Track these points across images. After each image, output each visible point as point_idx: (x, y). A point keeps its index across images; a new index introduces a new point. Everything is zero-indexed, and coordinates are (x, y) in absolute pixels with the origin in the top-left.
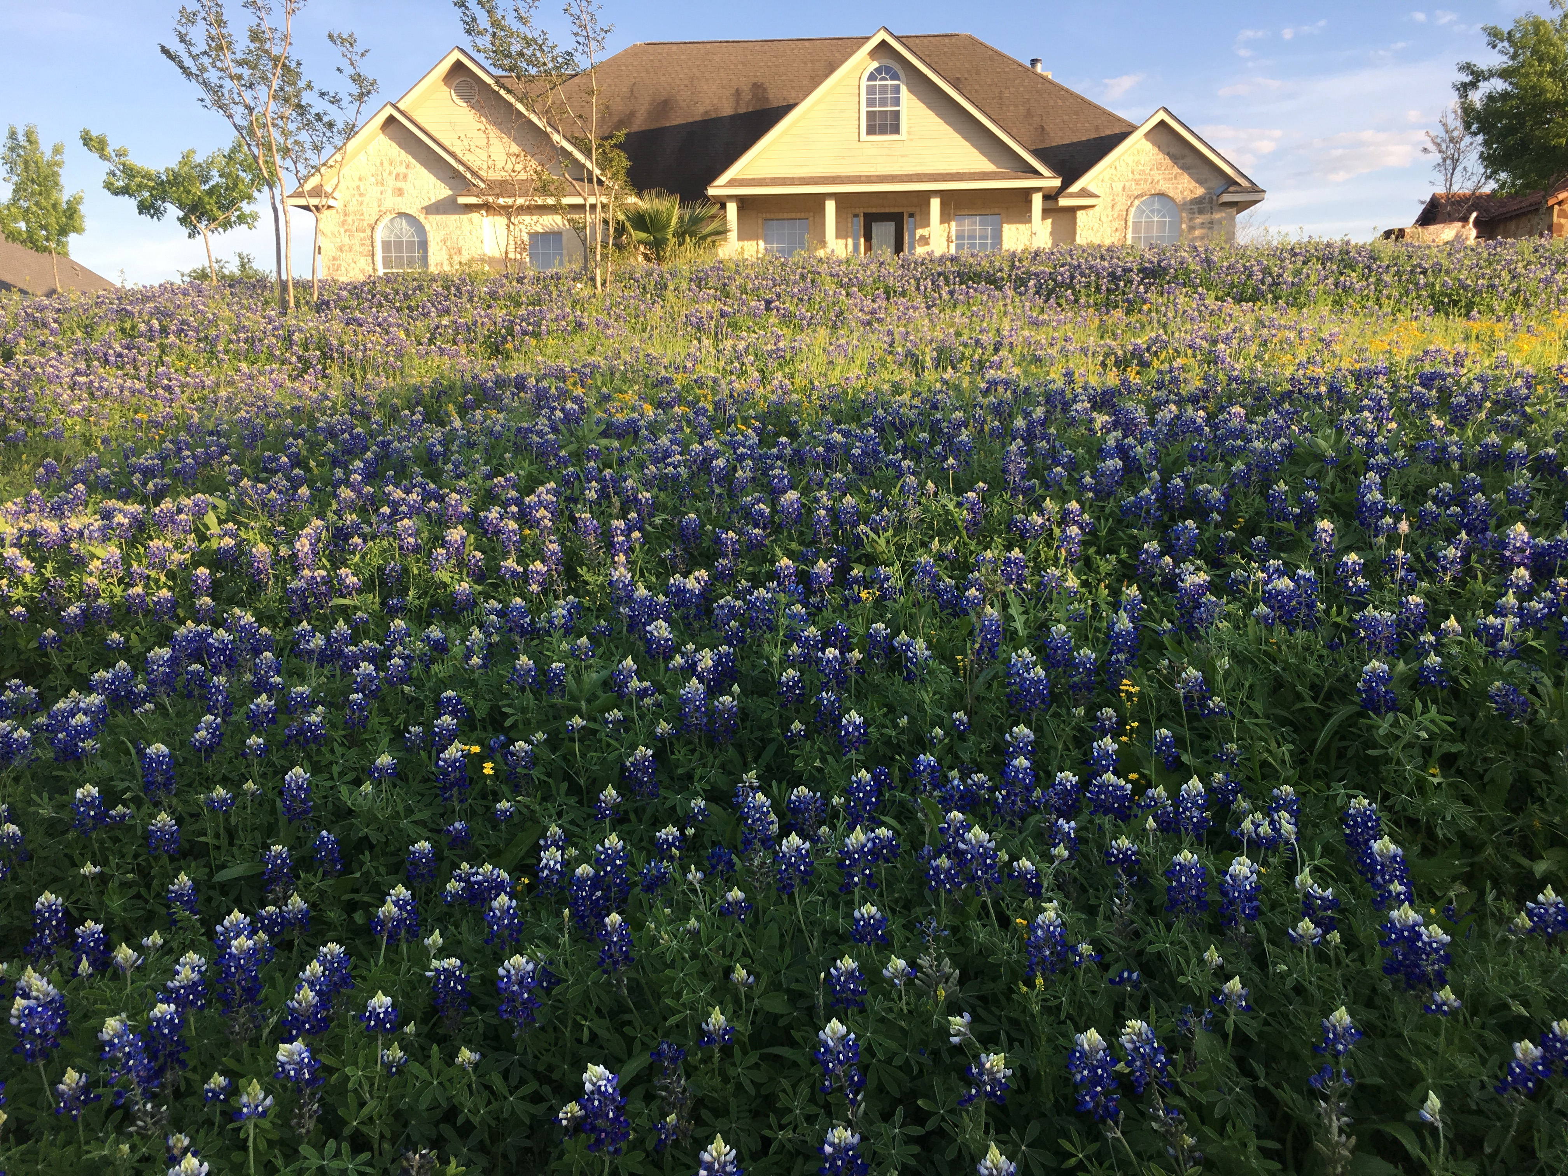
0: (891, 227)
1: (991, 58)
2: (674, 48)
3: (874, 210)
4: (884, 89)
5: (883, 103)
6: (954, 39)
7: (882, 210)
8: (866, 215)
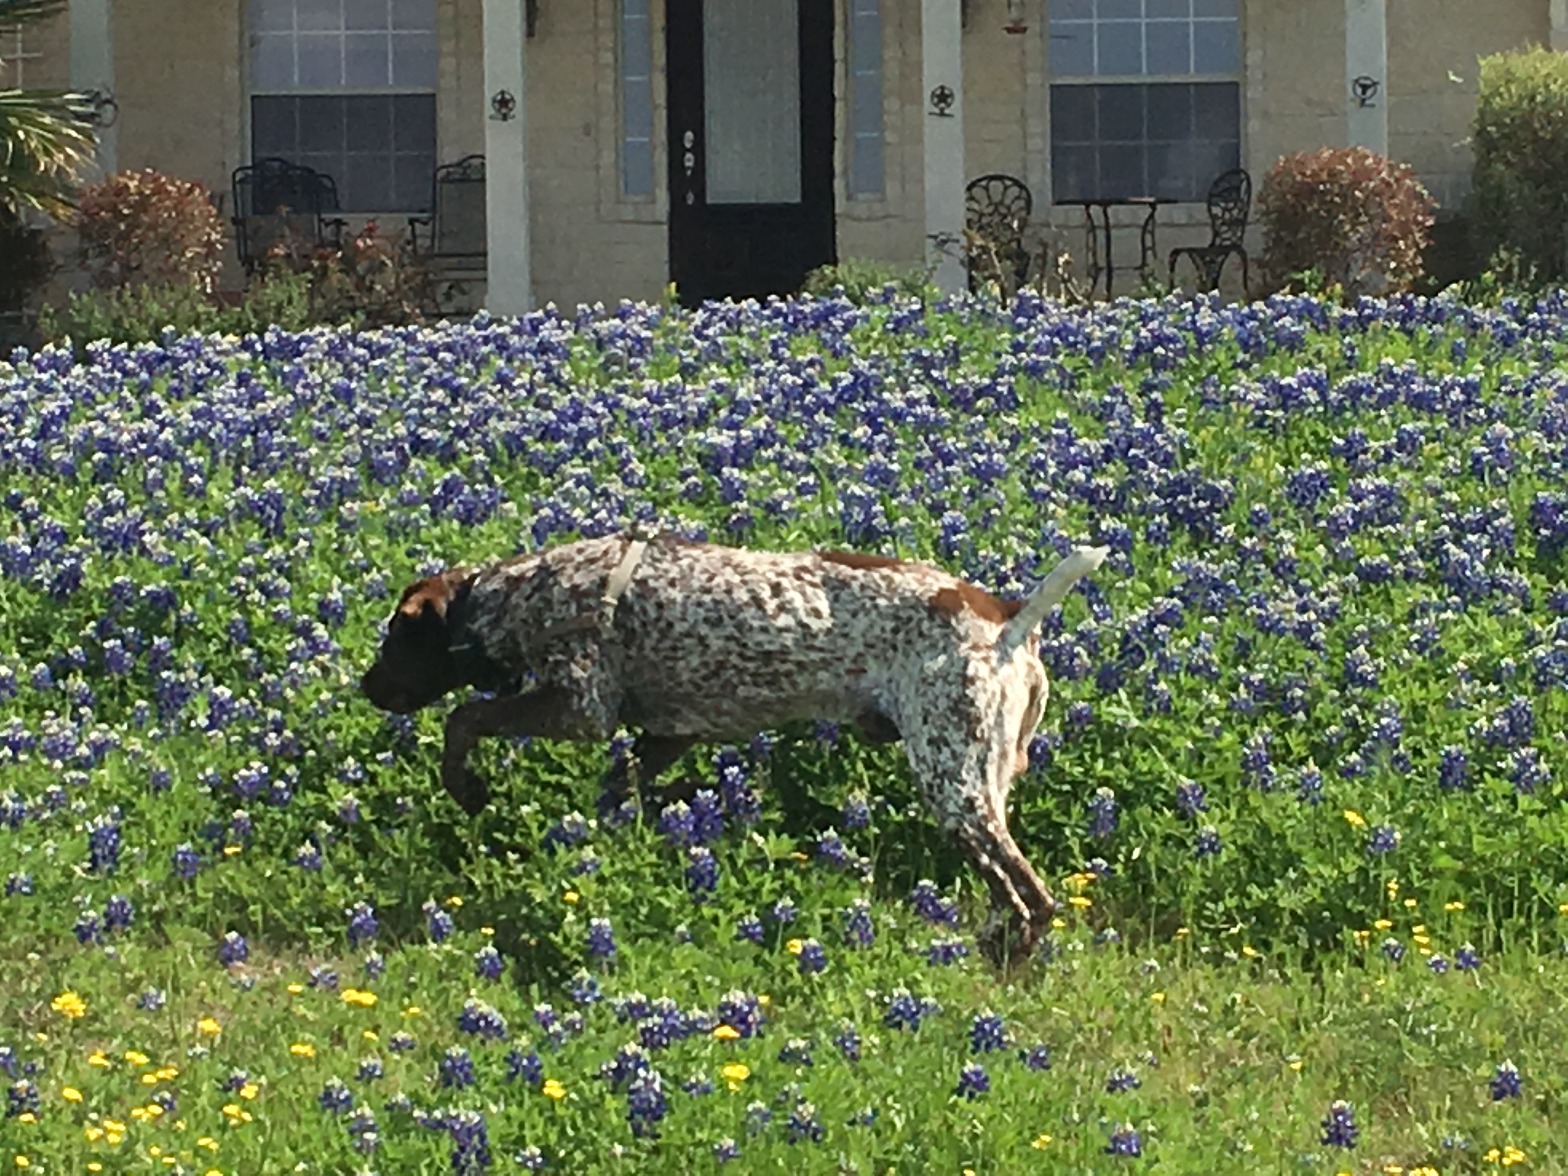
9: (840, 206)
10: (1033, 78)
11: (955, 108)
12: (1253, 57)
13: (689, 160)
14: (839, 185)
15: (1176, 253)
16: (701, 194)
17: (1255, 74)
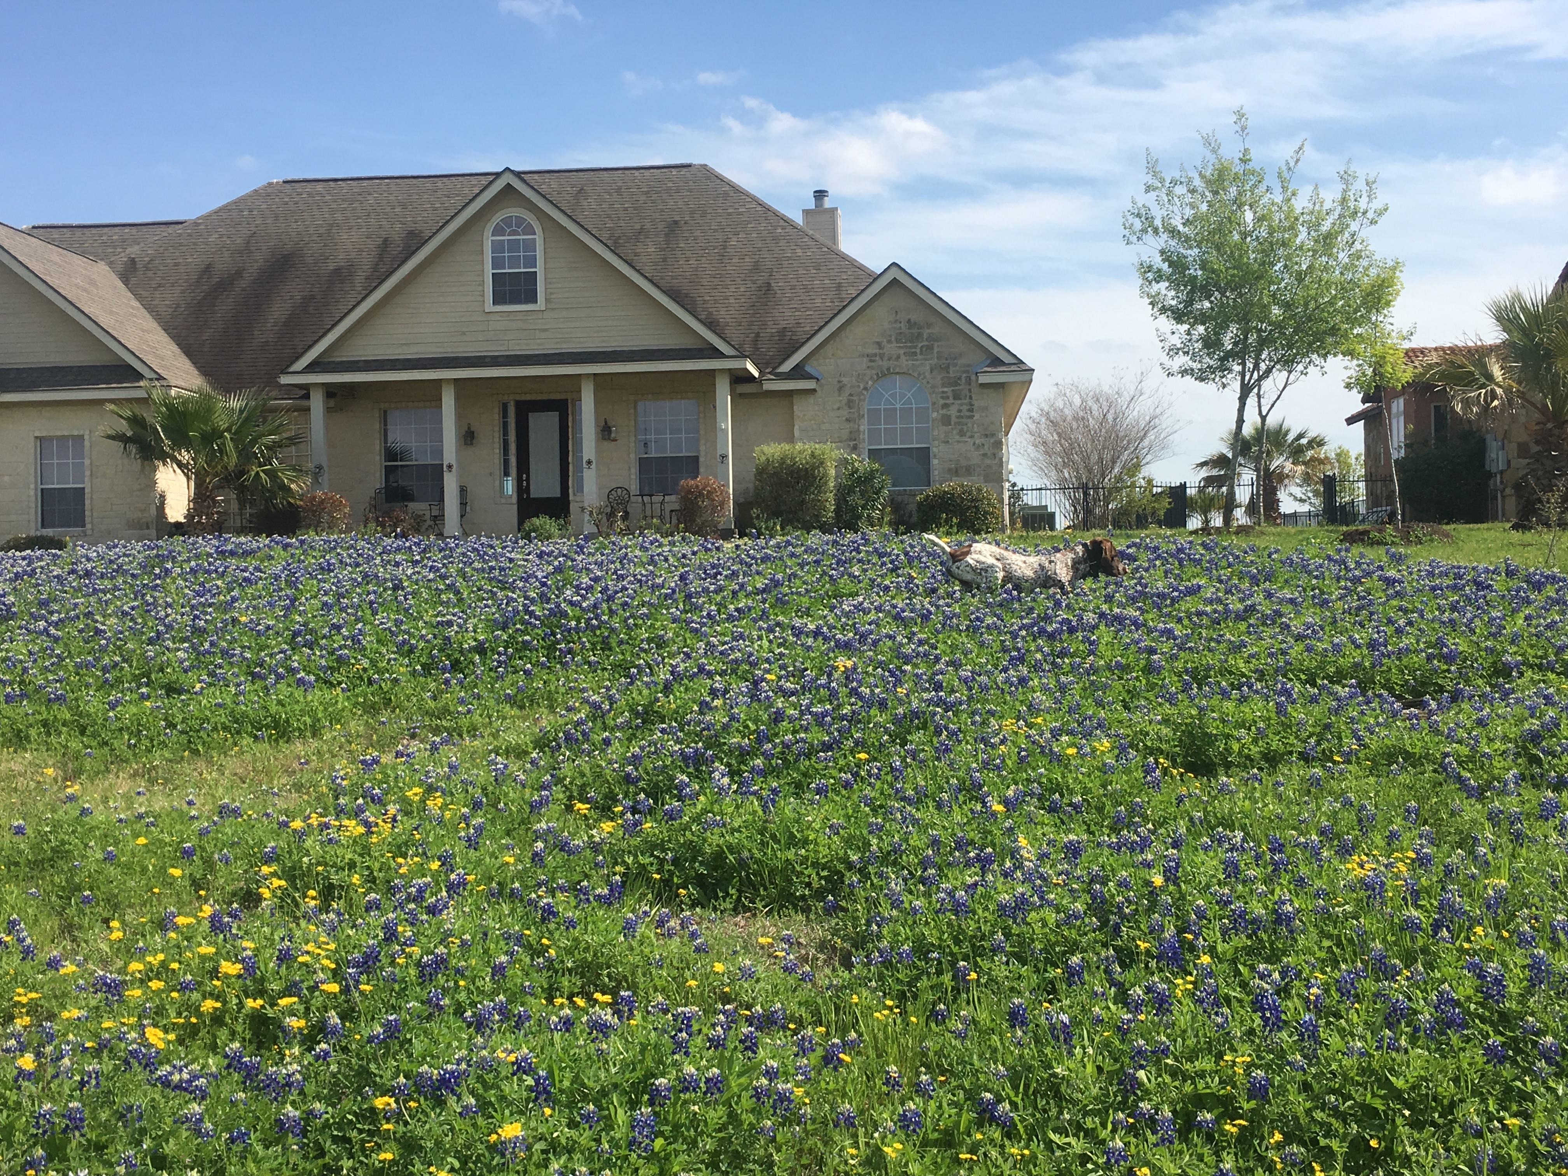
0: (554, 416)
1: (726, 195)
2: (320, 187)
3: (528, 397)
4: (514, 246)
5: (514, 262)
6: (683, 171)
7: (540, 397)
8: (519, 404)
9: (571, 498)
10: (632, 456)
11: (593, 466)
12: (702, 448)
13: (525, 484)
14: (571, 491)
15: (672, 511)
16: (528, 493)
17: (702, 453)
